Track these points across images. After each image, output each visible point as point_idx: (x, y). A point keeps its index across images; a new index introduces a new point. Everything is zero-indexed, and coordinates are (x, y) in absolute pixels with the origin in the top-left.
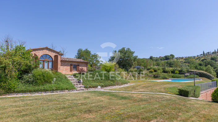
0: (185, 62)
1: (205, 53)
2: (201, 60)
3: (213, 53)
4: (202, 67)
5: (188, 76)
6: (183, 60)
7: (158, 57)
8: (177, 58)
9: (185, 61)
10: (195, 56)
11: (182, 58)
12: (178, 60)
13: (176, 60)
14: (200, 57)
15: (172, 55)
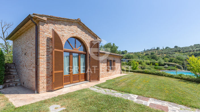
1: (146, 50)
3: (150, 50)
8: (129, 53)
9: (134, 55)
10: (140, 52)
11: (132, 53)
14: (143, 53)
15: (126, 51)
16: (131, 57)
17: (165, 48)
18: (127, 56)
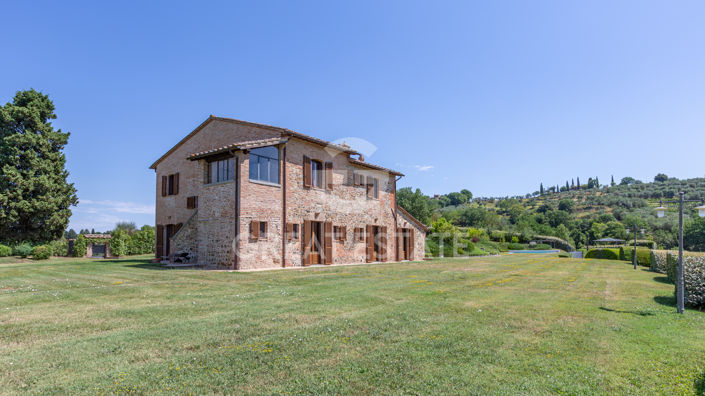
0: (499, 213)
1: (546, 188)
2: (537, 207)
3: (563, 190)
4: (543, 227)
5: (534, 246)
6: (492, 206)
7: (432, 196)
8: (478, 201)
9: (498, 208)
10: (521, 195)
11: (491, 201)
12: (483, 206)
13: (476, 206)
14: (532, 200)
15: (466, 193)
16: (478, 219)
17: (618, 182)
18: (465, 215)
